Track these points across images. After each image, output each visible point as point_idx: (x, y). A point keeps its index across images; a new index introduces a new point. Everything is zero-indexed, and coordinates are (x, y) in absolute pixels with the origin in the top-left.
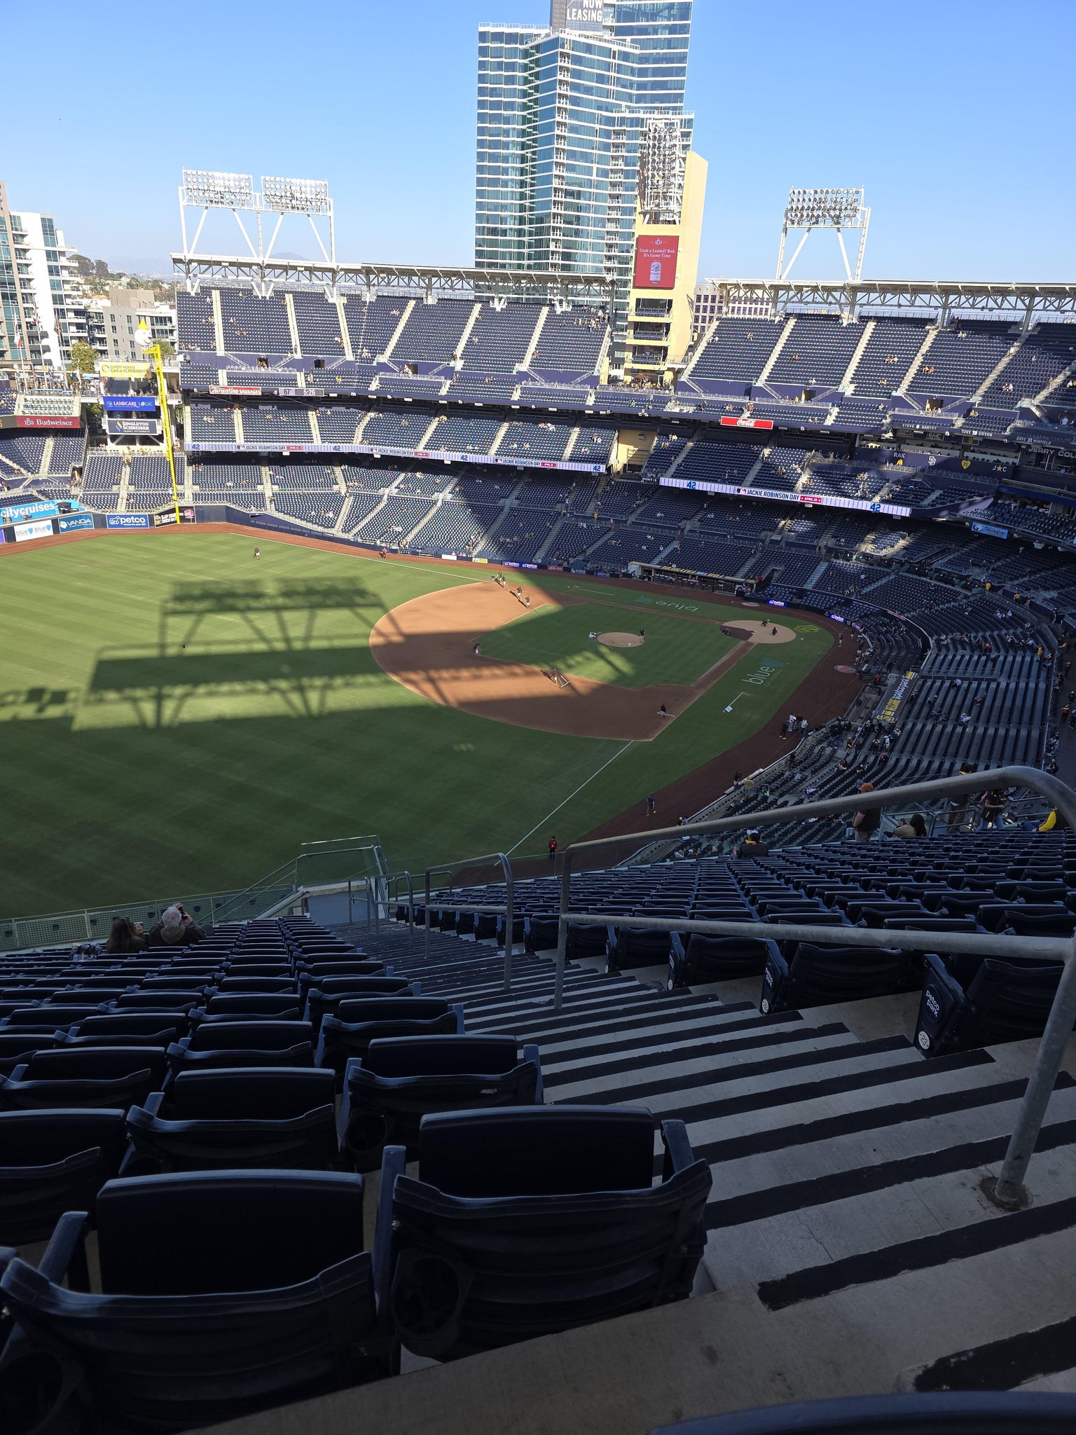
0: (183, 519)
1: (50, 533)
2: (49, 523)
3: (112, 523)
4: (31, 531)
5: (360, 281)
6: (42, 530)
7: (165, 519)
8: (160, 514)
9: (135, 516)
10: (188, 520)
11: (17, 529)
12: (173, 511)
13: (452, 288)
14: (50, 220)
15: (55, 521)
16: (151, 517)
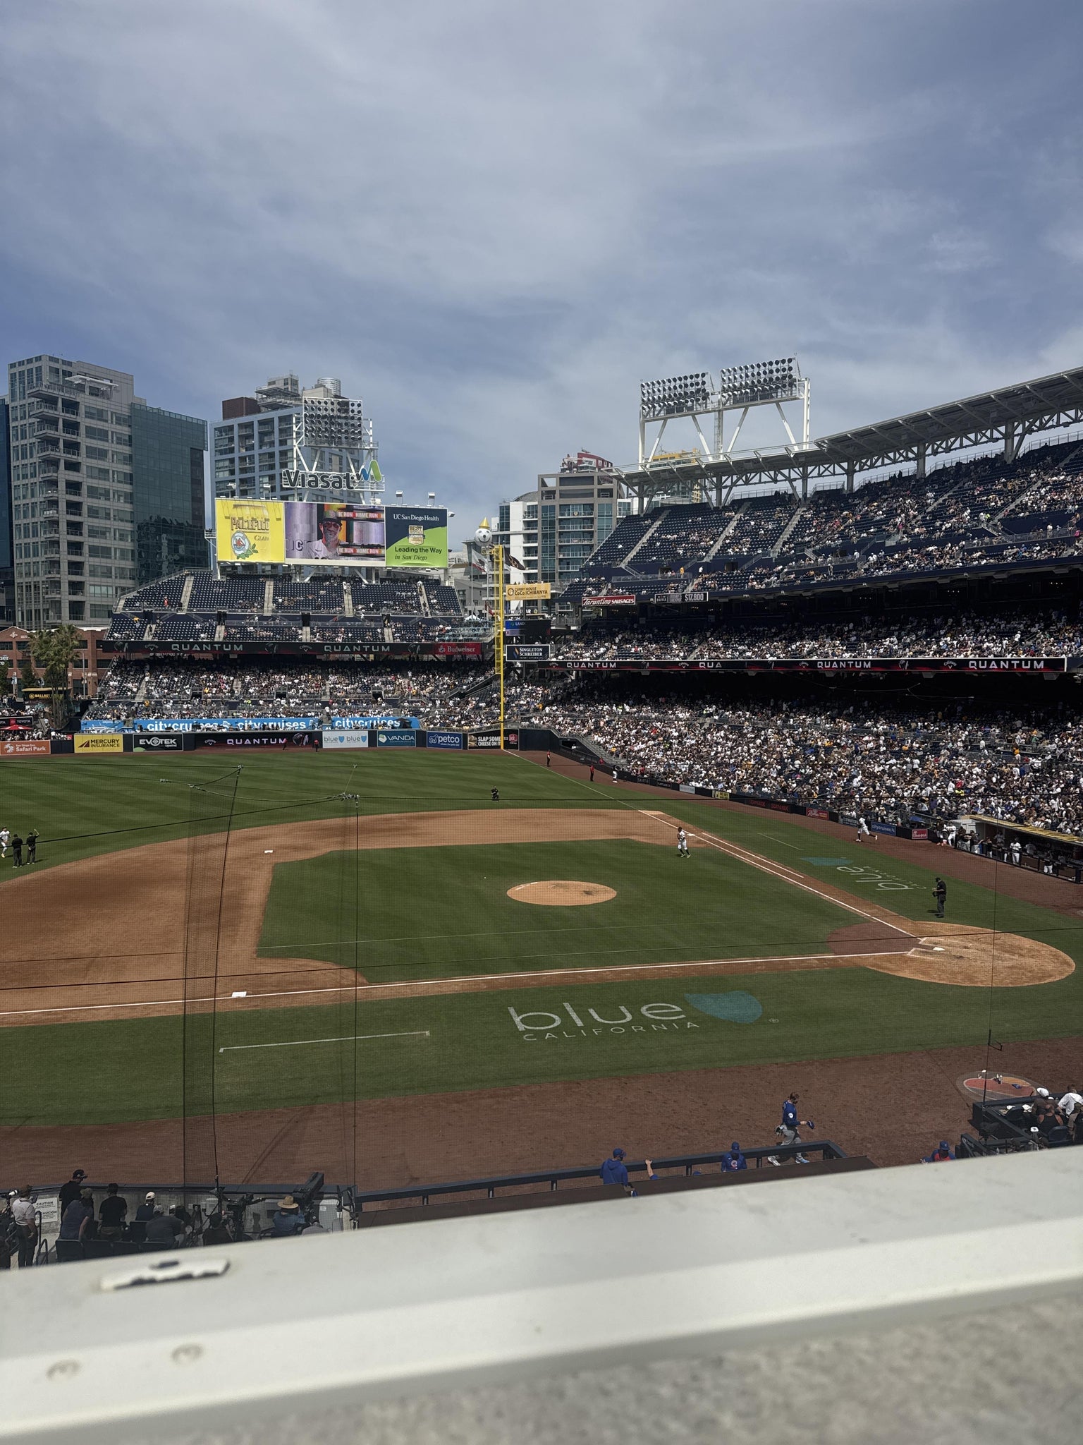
0: (507, 744)
1: (365, 744)
2: (366, 733)
3: (432, 741)
4: (342, 739)
6: (358, 740)
7: (483, 741)
8: (477, 735)
9: (451, 735)
10: (512, 746)
11: (325, 735)
12: (497, 734)
15: (371, 734)
16: (465, 736)
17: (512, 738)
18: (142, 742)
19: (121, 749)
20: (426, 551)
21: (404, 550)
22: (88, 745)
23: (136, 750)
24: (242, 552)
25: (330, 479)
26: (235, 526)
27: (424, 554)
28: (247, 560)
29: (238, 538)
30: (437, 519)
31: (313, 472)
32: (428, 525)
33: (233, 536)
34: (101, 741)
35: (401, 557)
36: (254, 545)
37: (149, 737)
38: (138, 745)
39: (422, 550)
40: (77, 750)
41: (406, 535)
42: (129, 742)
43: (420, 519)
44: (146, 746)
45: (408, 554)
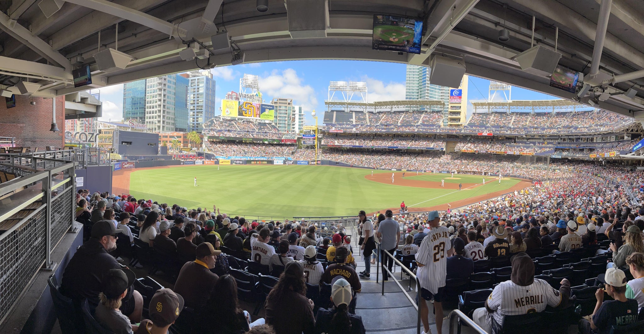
0: (317, 164)
1: (283, 164)
2: (283, 161)
3: (299, 163)
4: (278, 162)
5: (373, 108)
8: (311, 162)
10: (319, 164)
11: (274, 161)
12: (315, 161)
13: (398, 108)
14: (301, 108)
15: (284, 161)
16: (308, 162)
17: (319, 162)
18: (235, 162)
19: (230, 164)
22: (222, 162)
23: (234, 164)
25: (249, 96)
27: (268, 117)
30: (272, 108)
31: (245, 93)
32: (270, 109)
34: (225, 162)
37: (237, 161)
38: (234, 163)
39: (268, 115)
40: (220, 163)
41: (265, 111)
43: (268, 107)
44: (236, 163)
45: (265, 116)
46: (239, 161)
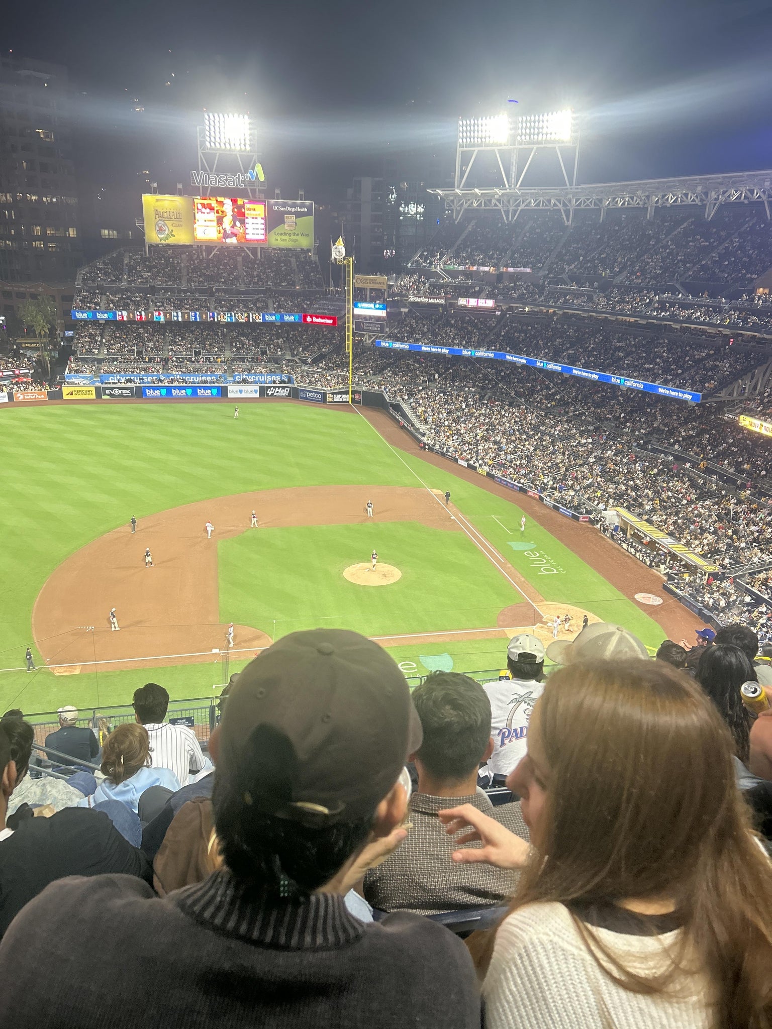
0: (353, 400)
1: (257, 395)
3: (303, 396)
4: (241, 391)
6: (251, 392)
7: (337, 398)
9: (316, 392)
10: (357, 402)
11: (229, 388)
12: (347, 393)
15: (261, 388)
16: (325, 394)
17: (357, 397)
18: (108, 392)
19: (94, 397)
20: (298, 235)
21: (282, 234)
22: (72, 394)
24: (163, 236)
26: (157, 216)
27: (293, 237)
28: (167, 242)
29: (160, 225)
30: (306, 210)
32: (299, 215)
33: (157, 224)
34: (80, 391)
35: (279, 240)
36: (172, 230)
38: (105, 394)
39: (294, 234)
40: (65, 397)
41: (283, 222)
42: (99, 392)
43: (293, 210)
44: (111, 395)
45: (284, 237)
46: (120, 388)
